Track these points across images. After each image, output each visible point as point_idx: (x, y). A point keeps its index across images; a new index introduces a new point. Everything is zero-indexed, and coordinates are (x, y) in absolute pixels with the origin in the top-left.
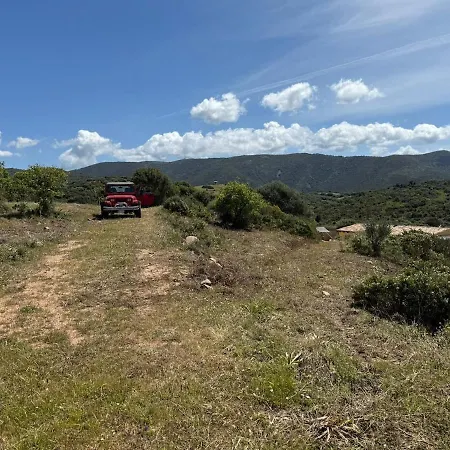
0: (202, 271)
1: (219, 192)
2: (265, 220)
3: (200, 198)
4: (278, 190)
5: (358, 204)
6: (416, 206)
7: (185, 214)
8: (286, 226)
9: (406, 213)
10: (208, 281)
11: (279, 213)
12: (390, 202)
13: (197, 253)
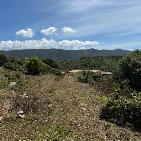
0: (18, 105)
1: (27, 61)
2: (45, 71)
3: (19, 63)
4: (49, 60)
5: (71, 64)
6: (87, 64)
7: (13, 69)
8: (53, 72)
9: (84, 66)
10: (22, 112)
11: (50, 68)
12: (80, 63)
13: (16, 91)
